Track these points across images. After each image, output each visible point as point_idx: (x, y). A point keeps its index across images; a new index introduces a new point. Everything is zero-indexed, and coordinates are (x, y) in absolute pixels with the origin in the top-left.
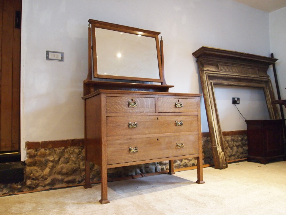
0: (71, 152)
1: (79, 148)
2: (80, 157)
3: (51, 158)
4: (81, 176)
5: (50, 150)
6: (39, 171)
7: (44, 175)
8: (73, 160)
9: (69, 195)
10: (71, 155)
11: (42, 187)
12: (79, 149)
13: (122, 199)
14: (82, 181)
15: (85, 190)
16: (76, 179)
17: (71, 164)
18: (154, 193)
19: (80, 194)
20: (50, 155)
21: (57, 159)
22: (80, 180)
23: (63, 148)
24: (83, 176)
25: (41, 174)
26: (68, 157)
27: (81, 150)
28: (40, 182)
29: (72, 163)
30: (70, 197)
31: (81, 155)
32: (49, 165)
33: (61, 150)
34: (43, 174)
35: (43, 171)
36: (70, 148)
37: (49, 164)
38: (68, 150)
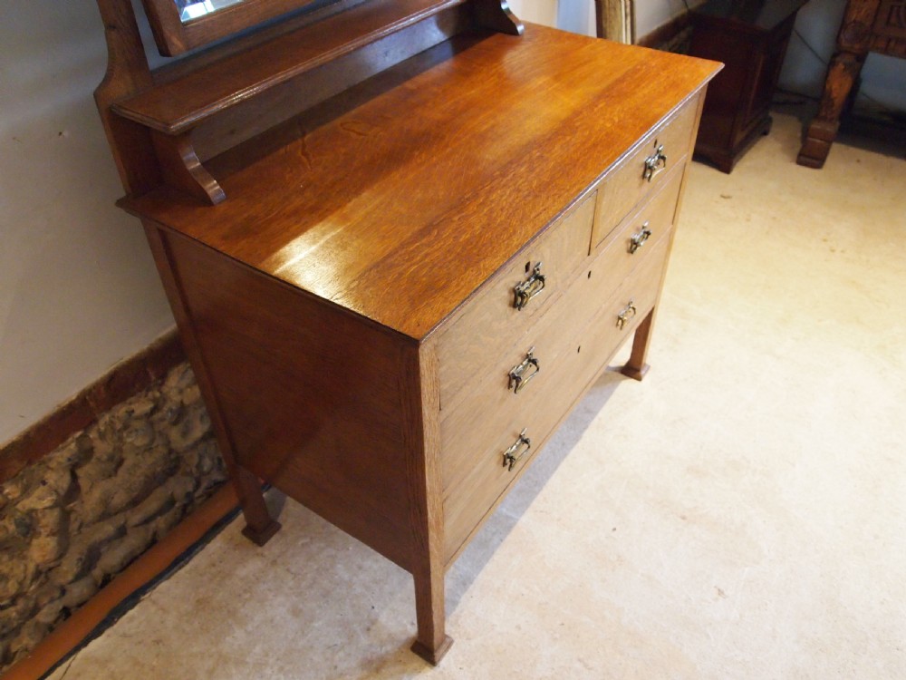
0: (119, 426)
1: (148, 391)
2: (162, 420)
3: (40, 500)
4: (190, 474)
5: (22, 478)
6: (12, 569)
7: (38, 566)
8: (138, 448)
9: (239, 633)
10: (125, 435)
11: (57, 602)
12: (150, 394)
13: (474, 589)
14: (198, 485)
15: (274, 562)
16: (172, 494)
17: (136, 466)
18: (540, 497)
19: (279, 608)
20: (26, 491)
21: (65, 482)
22: (190, 488)
23: (78, 434)
24: (194, 470)
25: (26, 570)
26: (110, 450)
27: (158, 394)
28: (34, 596)
29: (140, 457)
30: (258, 649)
31: (165, 409)
32: (43, 527)
33: (73, 446)
34: (32, 567)
35: (24, 558)
36: (107, 417)
37: (44, 521)
38: (102, 428)
